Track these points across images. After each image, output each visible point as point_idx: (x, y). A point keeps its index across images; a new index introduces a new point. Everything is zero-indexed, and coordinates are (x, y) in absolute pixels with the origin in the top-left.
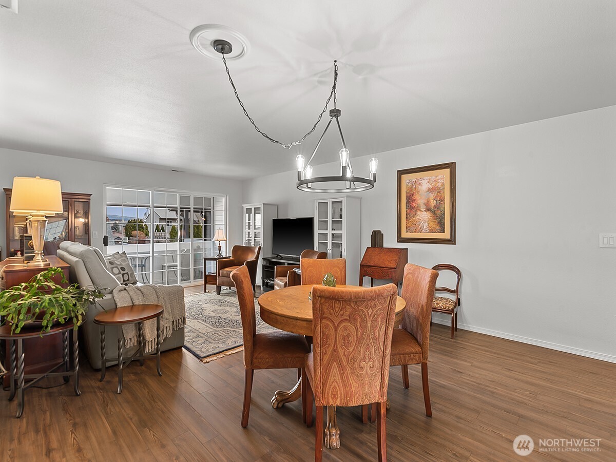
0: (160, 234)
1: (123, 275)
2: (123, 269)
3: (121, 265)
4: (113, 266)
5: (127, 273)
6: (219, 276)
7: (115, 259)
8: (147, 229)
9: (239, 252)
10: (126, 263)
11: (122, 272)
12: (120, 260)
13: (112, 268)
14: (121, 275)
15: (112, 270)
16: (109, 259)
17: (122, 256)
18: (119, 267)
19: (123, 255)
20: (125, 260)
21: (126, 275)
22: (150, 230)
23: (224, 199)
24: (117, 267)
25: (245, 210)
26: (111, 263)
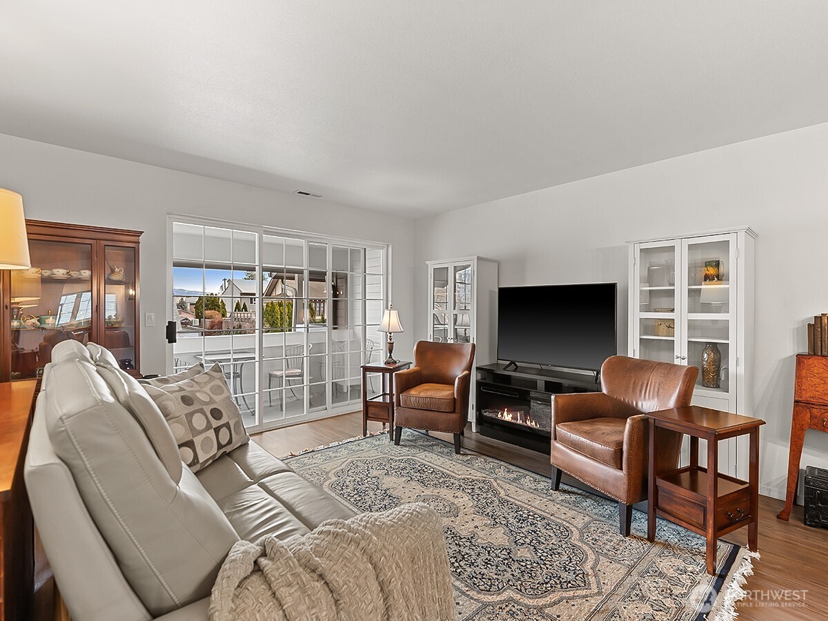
0: (242, 315)
1: (217, 430)
2: (216, 414)
3: (212, 401)
4: (191, 408)
5: (227, 425)
6: (399, 405)
7: (196, 387)
8: (224, 308)
9: (429, 355)
10: (225, 395)
11: (215, 423)
12: (207, 389)
13: (190, 416)
14: (211, 433)
15: (190, 422)
16: (181, 389)
17: (212, 378)
18: (207, 410)
19: (215, 374)
20: (219, 387)
21: (224, 431)
22: (229, 309)
23: (382, 253)
24: (202, 411)
25: (431, 272)
26: (187, 400)
